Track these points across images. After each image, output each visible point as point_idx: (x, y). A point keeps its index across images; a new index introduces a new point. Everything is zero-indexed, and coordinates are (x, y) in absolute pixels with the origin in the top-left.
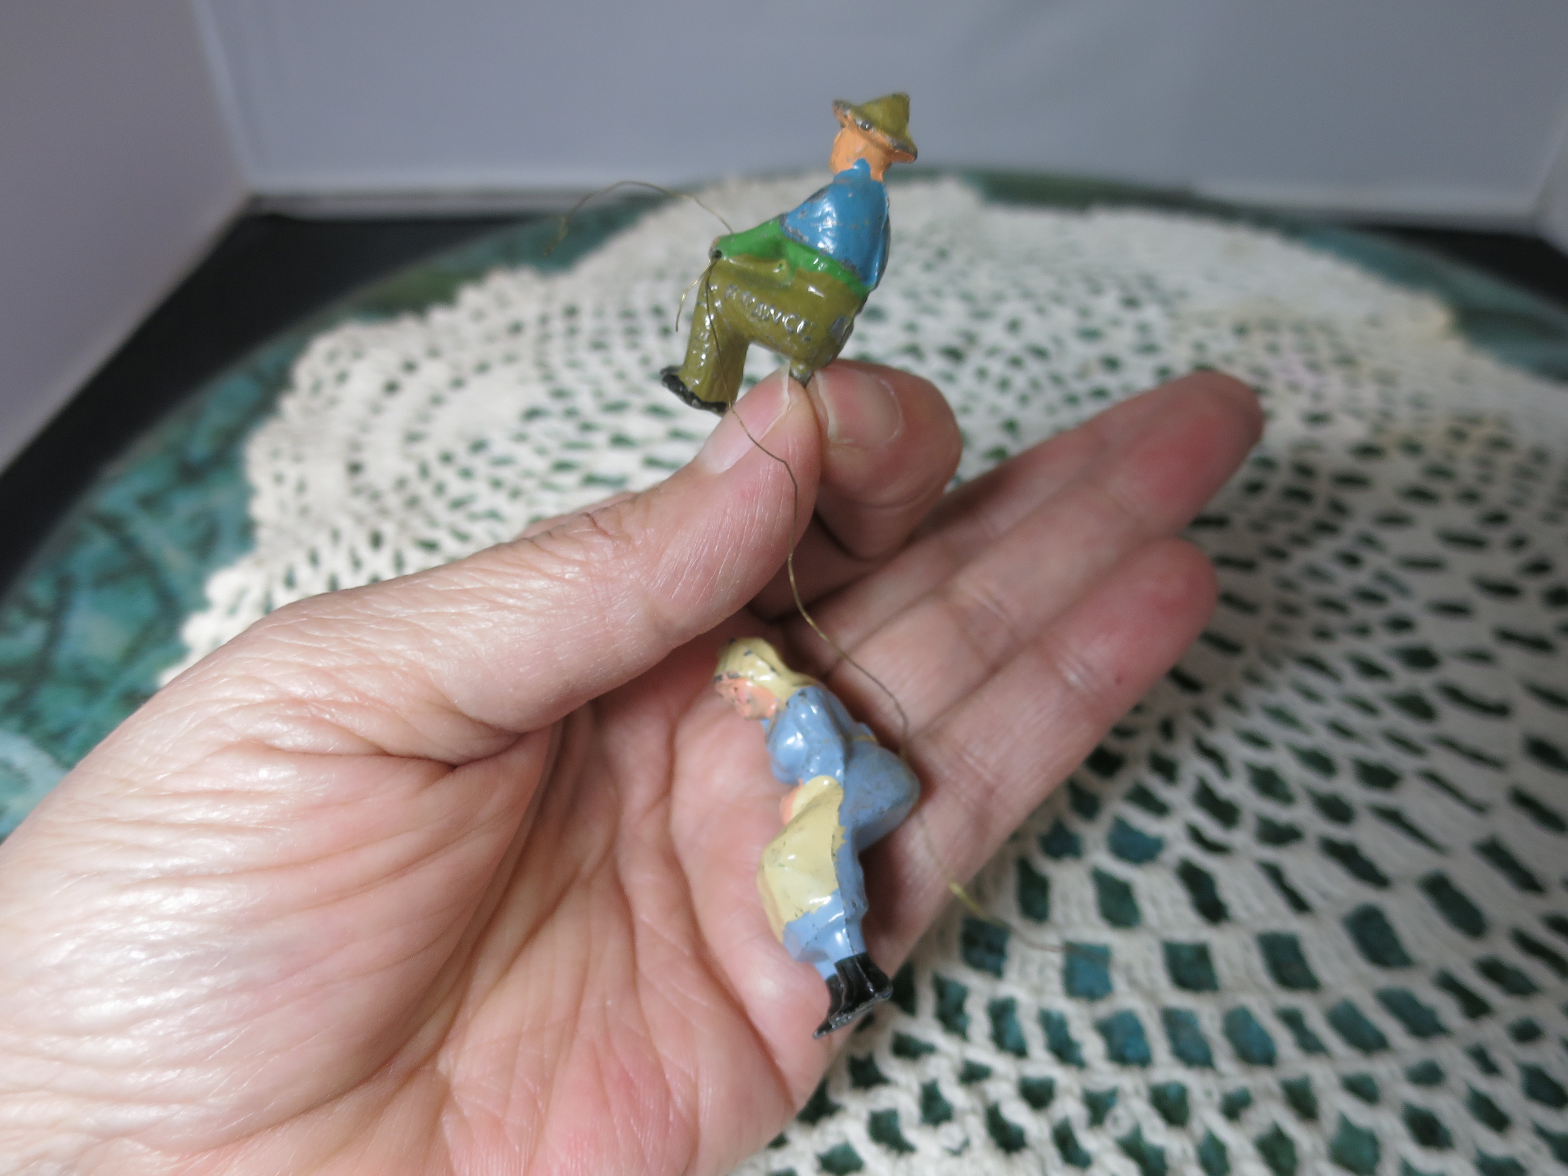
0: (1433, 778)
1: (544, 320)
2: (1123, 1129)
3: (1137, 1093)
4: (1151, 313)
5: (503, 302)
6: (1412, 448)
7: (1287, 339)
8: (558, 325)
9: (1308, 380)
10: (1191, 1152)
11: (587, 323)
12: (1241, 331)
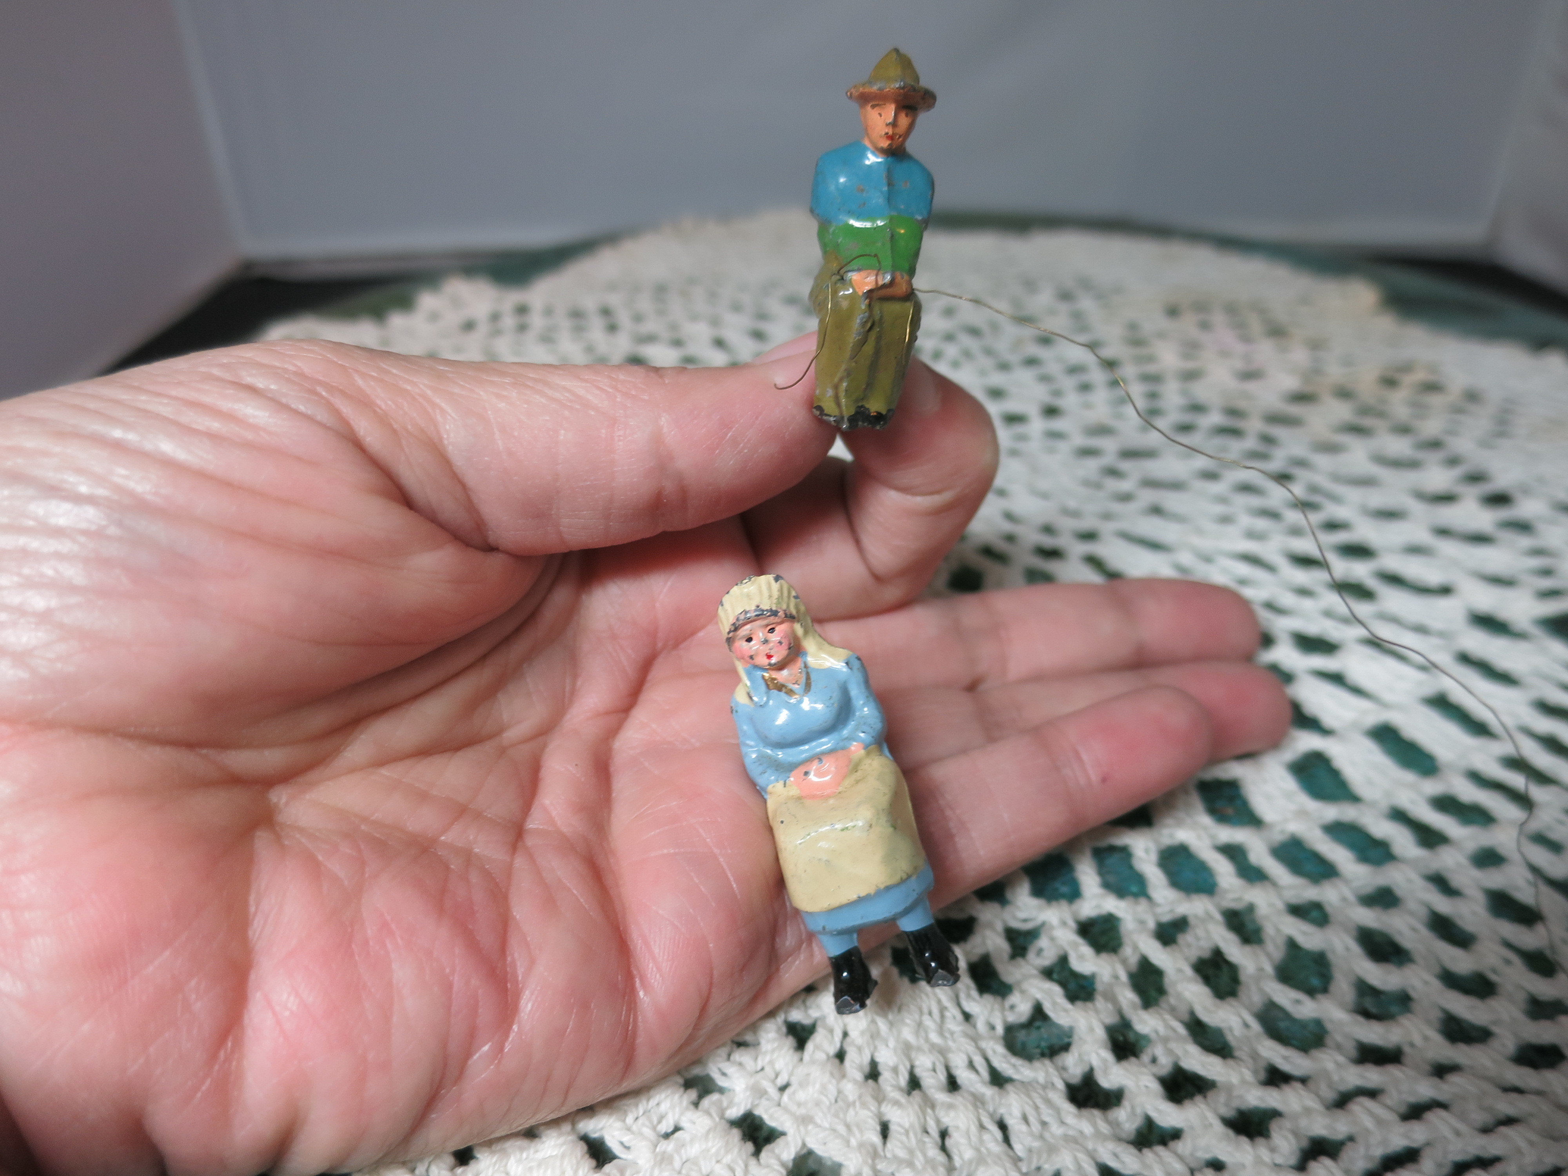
0: (1375, 643)
1: (495, 317)
2: (1048, 958)
3: (1064, 923)
4: (1086, 304)
5: (457, 303)
6: (1344, 393)
7: (1219, 318)
8: (509, 321)
9: (1240, 348)
10: (1124, 977)
11: (537, 321)
12: (1173, 312)
